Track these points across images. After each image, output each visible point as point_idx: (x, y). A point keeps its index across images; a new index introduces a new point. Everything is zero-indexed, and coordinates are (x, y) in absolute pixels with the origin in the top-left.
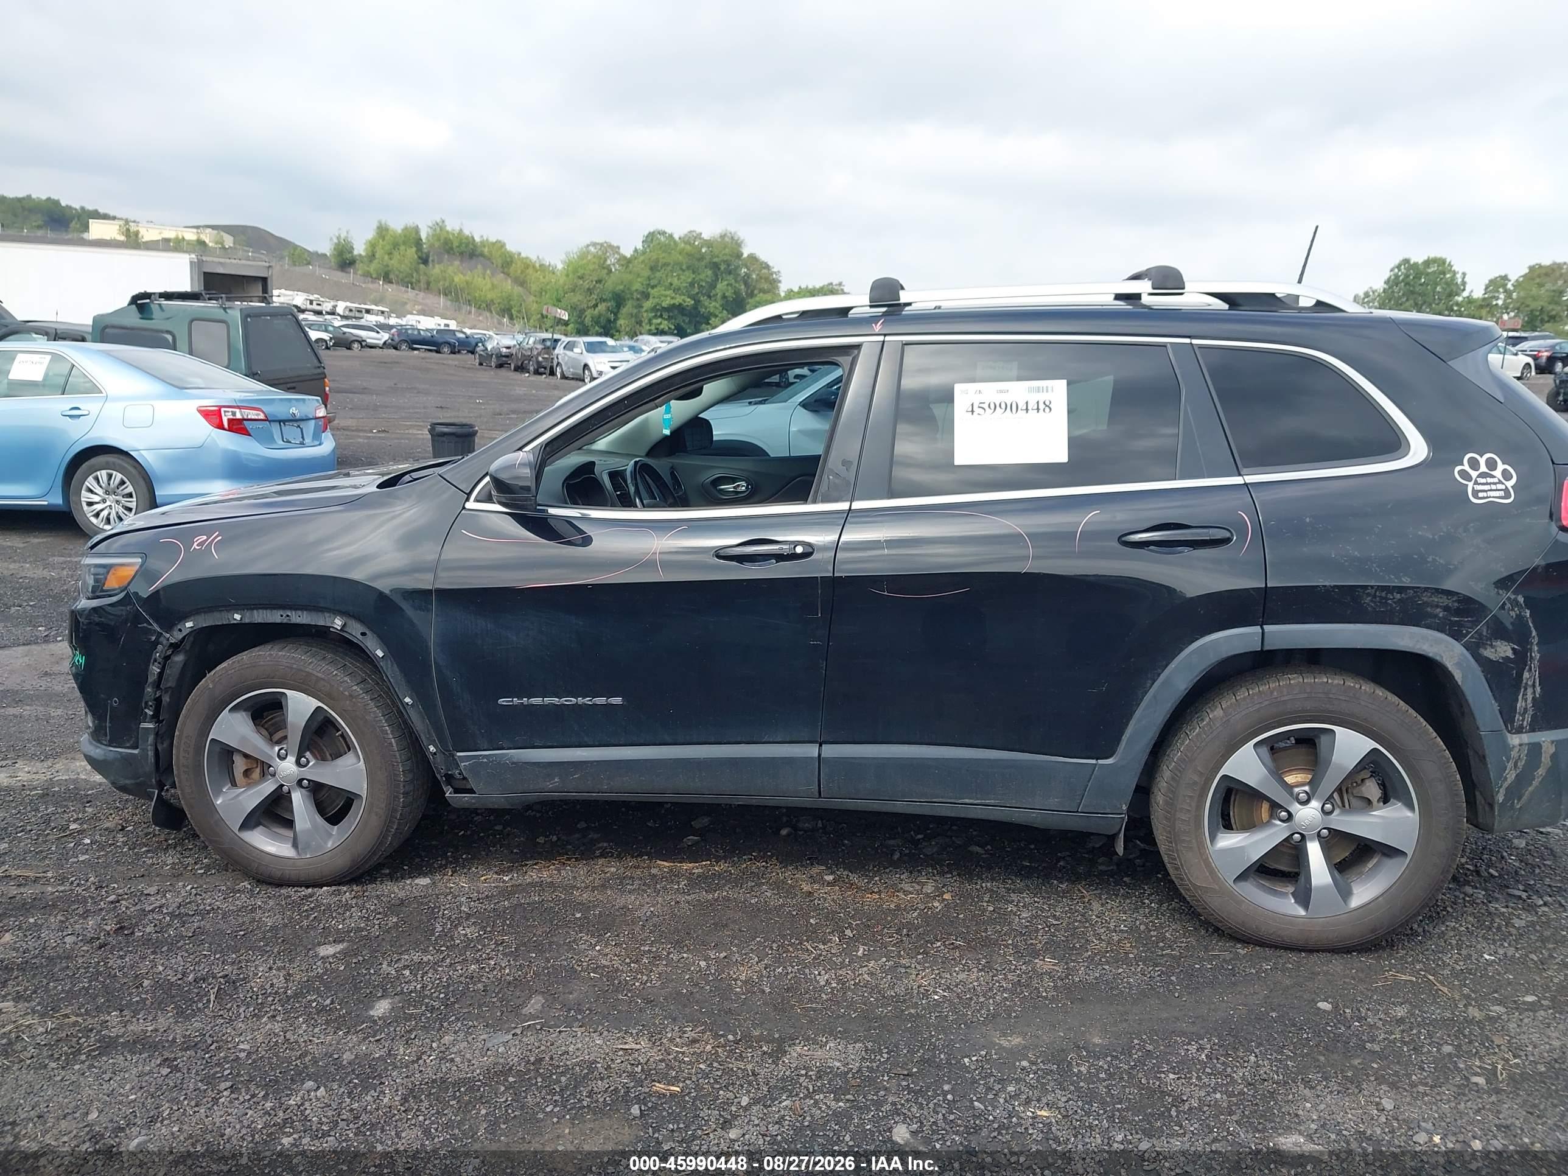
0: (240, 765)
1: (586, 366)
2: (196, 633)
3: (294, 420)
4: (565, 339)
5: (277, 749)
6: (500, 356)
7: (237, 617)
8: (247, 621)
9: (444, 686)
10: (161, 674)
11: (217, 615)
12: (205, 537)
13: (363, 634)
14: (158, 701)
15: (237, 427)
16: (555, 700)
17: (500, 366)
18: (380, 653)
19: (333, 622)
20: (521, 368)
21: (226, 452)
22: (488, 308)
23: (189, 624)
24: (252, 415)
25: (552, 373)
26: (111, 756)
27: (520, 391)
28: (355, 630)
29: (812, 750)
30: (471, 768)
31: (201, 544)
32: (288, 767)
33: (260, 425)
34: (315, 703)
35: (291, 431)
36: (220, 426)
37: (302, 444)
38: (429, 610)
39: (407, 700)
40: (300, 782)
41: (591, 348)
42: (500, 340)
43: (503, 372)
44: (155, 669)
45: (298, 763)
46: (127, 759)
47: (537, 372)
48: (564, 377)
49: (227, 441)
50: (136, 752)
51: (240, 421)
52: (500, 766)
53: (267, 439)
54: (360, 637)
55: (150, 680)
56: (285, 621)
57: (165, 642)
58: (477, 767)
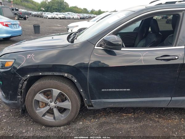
0: (41, 104)
1: (47, 16)
2: (30, 77)
3: (15, 24)
4: (44, 13)
5: (49, 100)
6: (35, 15)
7: (41, 74)
8: (43, 75)
9: (90, 88)
10: (22, 86)
11: (35, 73)
12: (30, 55)
13: (72, 77)
14: (21, 91)
15: (7, 25)
16: (115, 90)
17: (35, 16)
18: (76, 81)
19: (65, 75)
20: (38, 17)
21: (5, 29)
22: (31, 8)
23: (28, 76)
24: (9, 23)
25: (42, 17)
26: (10, 103)
27: (39, 20)
28: (70, 76)
29: (170, 98)
30: (94, 103)
31: (29, 57)
32: (53, 104)
33: (10, 25)
34: (59, 91)
35: (15, 26)
36: (4, 25)
37: (17, 28)
38: (87, 72)
39: (81, 90)
40: (55, 107)
41: (48, 14)
42: (34, 13)
43: (35, 17)
44: (20, 85)
45: (55, 103)
46: (14, 103)
47: (40, 17)
48: (44, 18)
49: (5, 28)
50: (16, 102)
51: (7, 24)
52: (101, 102)
53: (11, 27)
54: (71, 78)
55: (19, 88)
56: (53, 74)
57: (23, 80)
58: (95, 103)
